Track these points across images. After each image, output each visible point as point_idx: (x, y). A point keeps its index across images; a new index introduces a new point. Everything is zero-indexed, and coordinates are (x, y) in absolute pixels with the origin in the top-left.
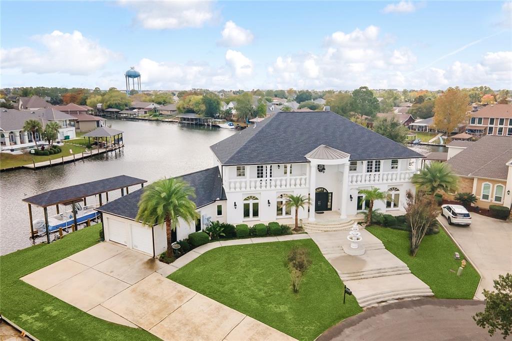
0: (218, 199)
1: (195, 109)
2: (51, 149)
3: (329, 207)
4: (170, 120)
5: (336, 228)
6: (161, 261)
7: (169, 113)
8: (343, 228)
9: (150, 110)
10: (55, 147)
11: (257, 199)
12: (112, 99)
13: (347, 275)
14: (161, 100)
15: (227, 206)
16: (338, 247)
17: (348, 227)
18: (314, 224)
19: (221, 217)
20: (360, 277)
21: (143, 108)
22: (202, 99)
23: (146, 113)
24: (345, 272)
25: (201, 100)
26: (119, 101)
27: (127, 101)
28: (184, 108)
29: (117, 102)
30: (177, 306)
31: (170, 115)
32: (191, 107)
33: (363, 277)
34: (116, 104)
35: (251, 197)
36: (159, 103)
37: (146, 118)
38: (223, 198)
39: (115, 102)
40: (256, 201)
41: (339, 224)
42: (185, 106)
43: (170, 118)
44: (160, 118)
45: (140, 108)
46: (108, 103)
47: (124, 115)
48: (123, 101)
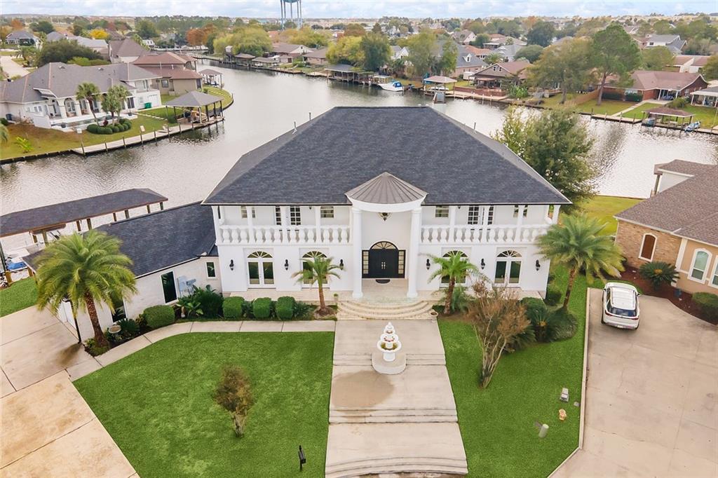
0: (205, 254)
1: (350, 58)
2: (115, 125)
3: (400, 272)
4: (317, 74)
6: (87, 350)
7: (319, 63)
8: (400, 315)
9: (298, 57)
10: (122, 121)
11: (269, 256)
12: (245, 39)
13: (343, 414)
14: (314, 41)
15: (221, 263)
16: (365, 354)
18: (355, 304)
19: (213, 280)
20: (363, 420)
21: (287, 54)
22: (361, 43)
23: (290, 60)
25: (359, 45)
26: (254, 43)
27: (265, 43)
28: (335, 57)
29: (250, 44)
31: (320, 66)
32: (344, 55)
33: (368, 420)
34: (249, 47)
35: (260, 253)
36: (312, 46)
37: (286, 70)
38: (213, 252)
39: (248, 44)
40: (267, 260)
41: (395, 309)
42: (337, 53)
43: (318, 71)
44: (305, 70)
45: (284, 54)
46: (240, 45)
47: (259, 65)
48: (260, 42)
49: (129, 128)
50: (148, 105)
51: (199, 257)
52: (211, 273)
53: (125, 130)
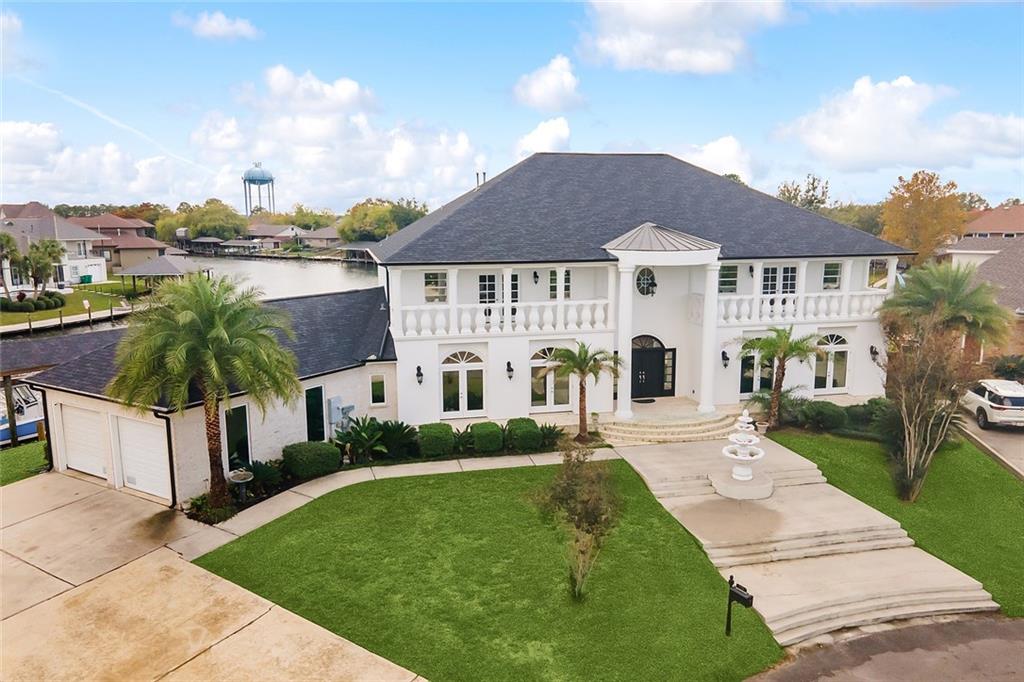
0: (373, 357)
1: (378, 232)
3: (667, 386)
4: (324, 257)
5: (685, 433)
6: (191, 516)
7: (324, 244)
8: (708, 434)
9: (286, 240)
11: (478, 359)
12: (207, 218)
14: (309, 221)
15: (399, 378)
16: (698, 478)
17: (718, 432)
18: (629, 425)
19: (382, 407)
21: (272, 237)
22: (391, 211)
23: (276, 245)
24: (724, 543)
25: (388, 214)
26: (221, 222)
27: (238, 223)
28: (354, 231)
29: (217, 223)
30: (195, 648)
31: (325, 249)
32: (368, 228)
34: (215, 228)
35: (462, 354)
36: (307, 227)
37: (276, 255)
38: (387, 354)
39: (213, 224)
40: (475, 366)
41: (695, 425)
42: (356, 226)
43: (325, 254)
44: (304, 254)
45: (265, 237)
46: (199, 226)
47: (231, 250)
48: (230, 221)
49: (63, 304)
50: (86, 279)
51: (363, 363)
52: (378, 397)
53: (56, 306)
